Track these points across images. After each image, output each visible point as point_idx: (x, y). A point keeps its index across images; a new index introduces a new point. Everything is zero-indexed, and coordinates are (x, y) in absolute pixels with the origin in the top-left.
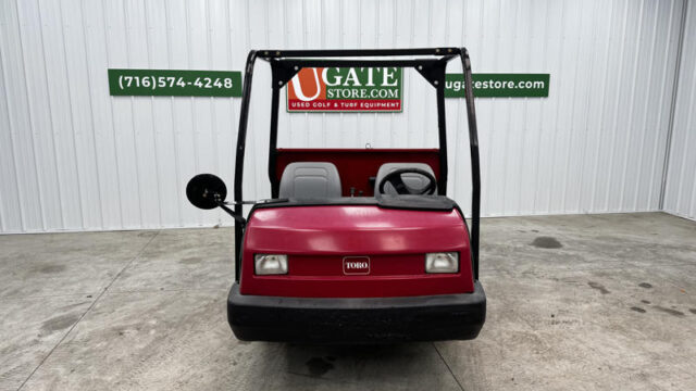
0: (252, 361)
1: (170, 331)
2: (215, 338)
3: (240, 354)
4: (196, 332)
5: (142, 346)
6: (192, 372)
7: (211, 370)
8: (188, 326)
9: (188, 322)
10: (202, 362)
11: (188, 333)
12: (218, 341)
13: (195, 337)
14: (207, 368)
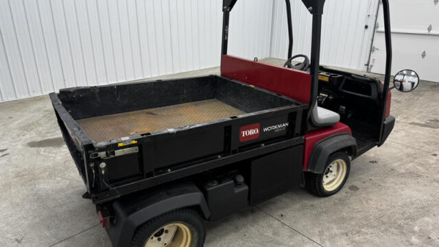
0: (360, 177)
1: (401, 222)
2: (371, 200)
3: (364, 182)
4: (381, 210)
5: (427, 219)
6: (397, 187)
7: (385, 183)
8: (385, 219)
9: (384, 223)
10: (388, 189)
11: (388, 213)
12: (371, 197)
13: (384, 207)
14: (387, 185)
